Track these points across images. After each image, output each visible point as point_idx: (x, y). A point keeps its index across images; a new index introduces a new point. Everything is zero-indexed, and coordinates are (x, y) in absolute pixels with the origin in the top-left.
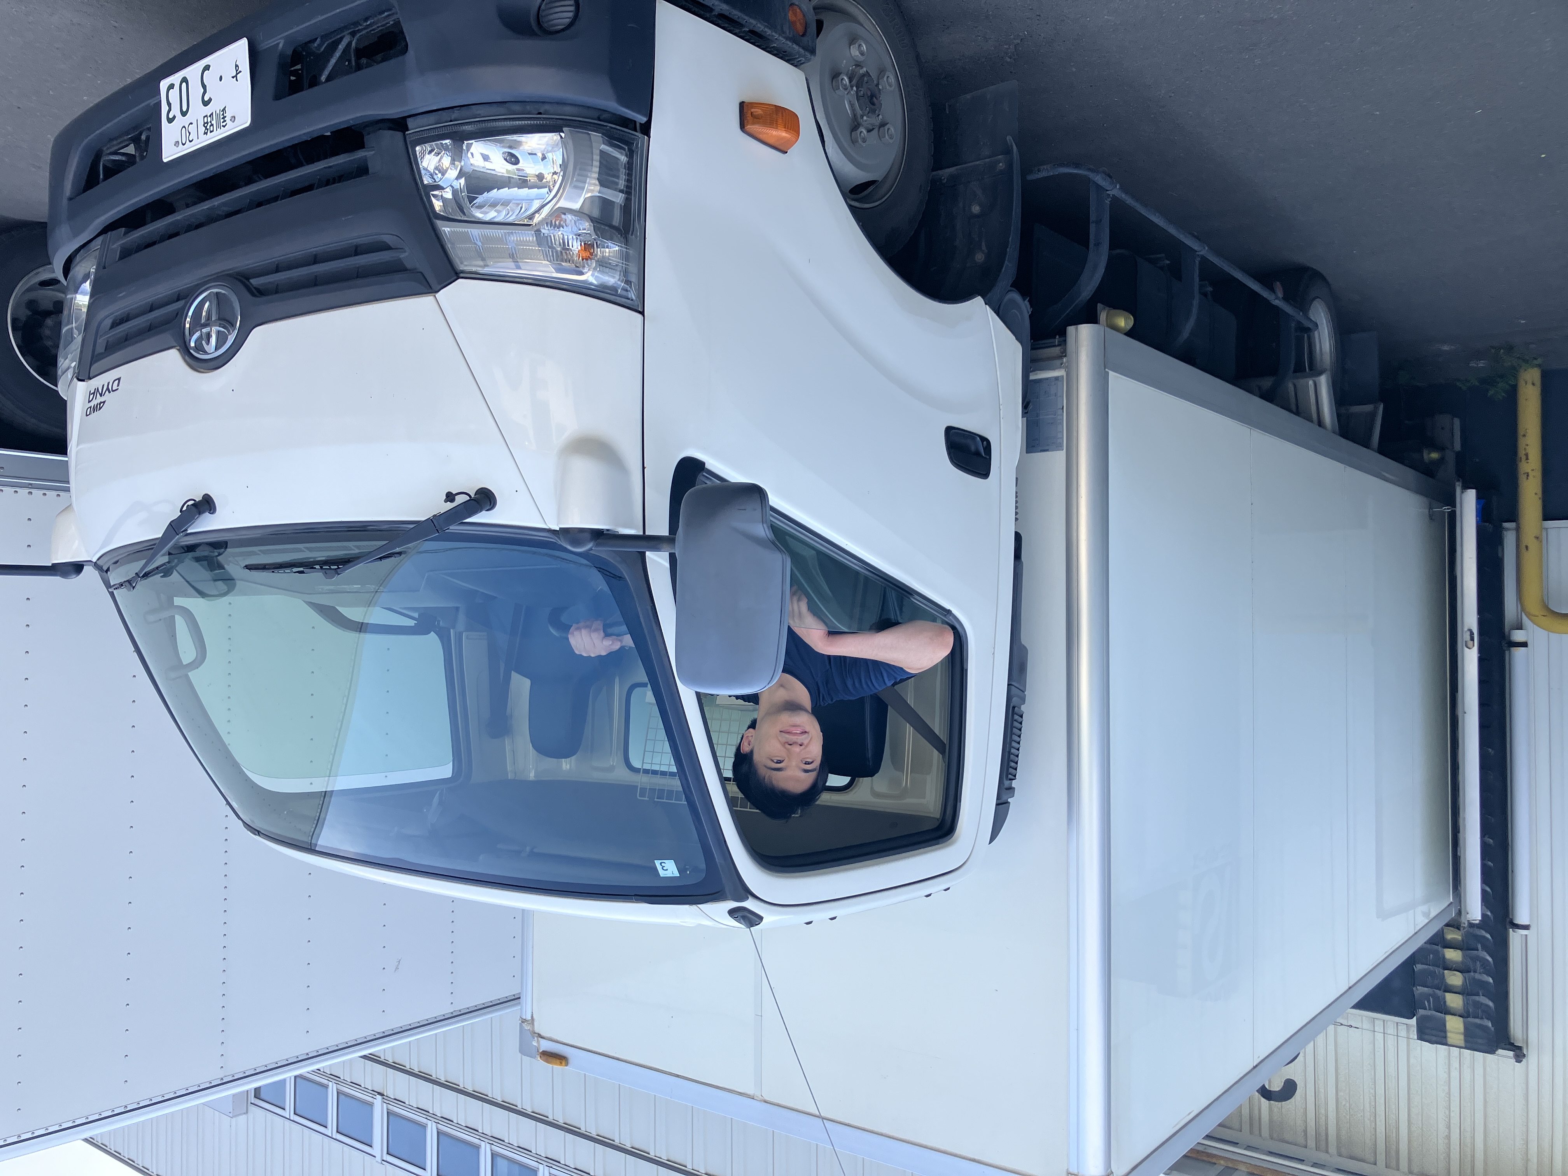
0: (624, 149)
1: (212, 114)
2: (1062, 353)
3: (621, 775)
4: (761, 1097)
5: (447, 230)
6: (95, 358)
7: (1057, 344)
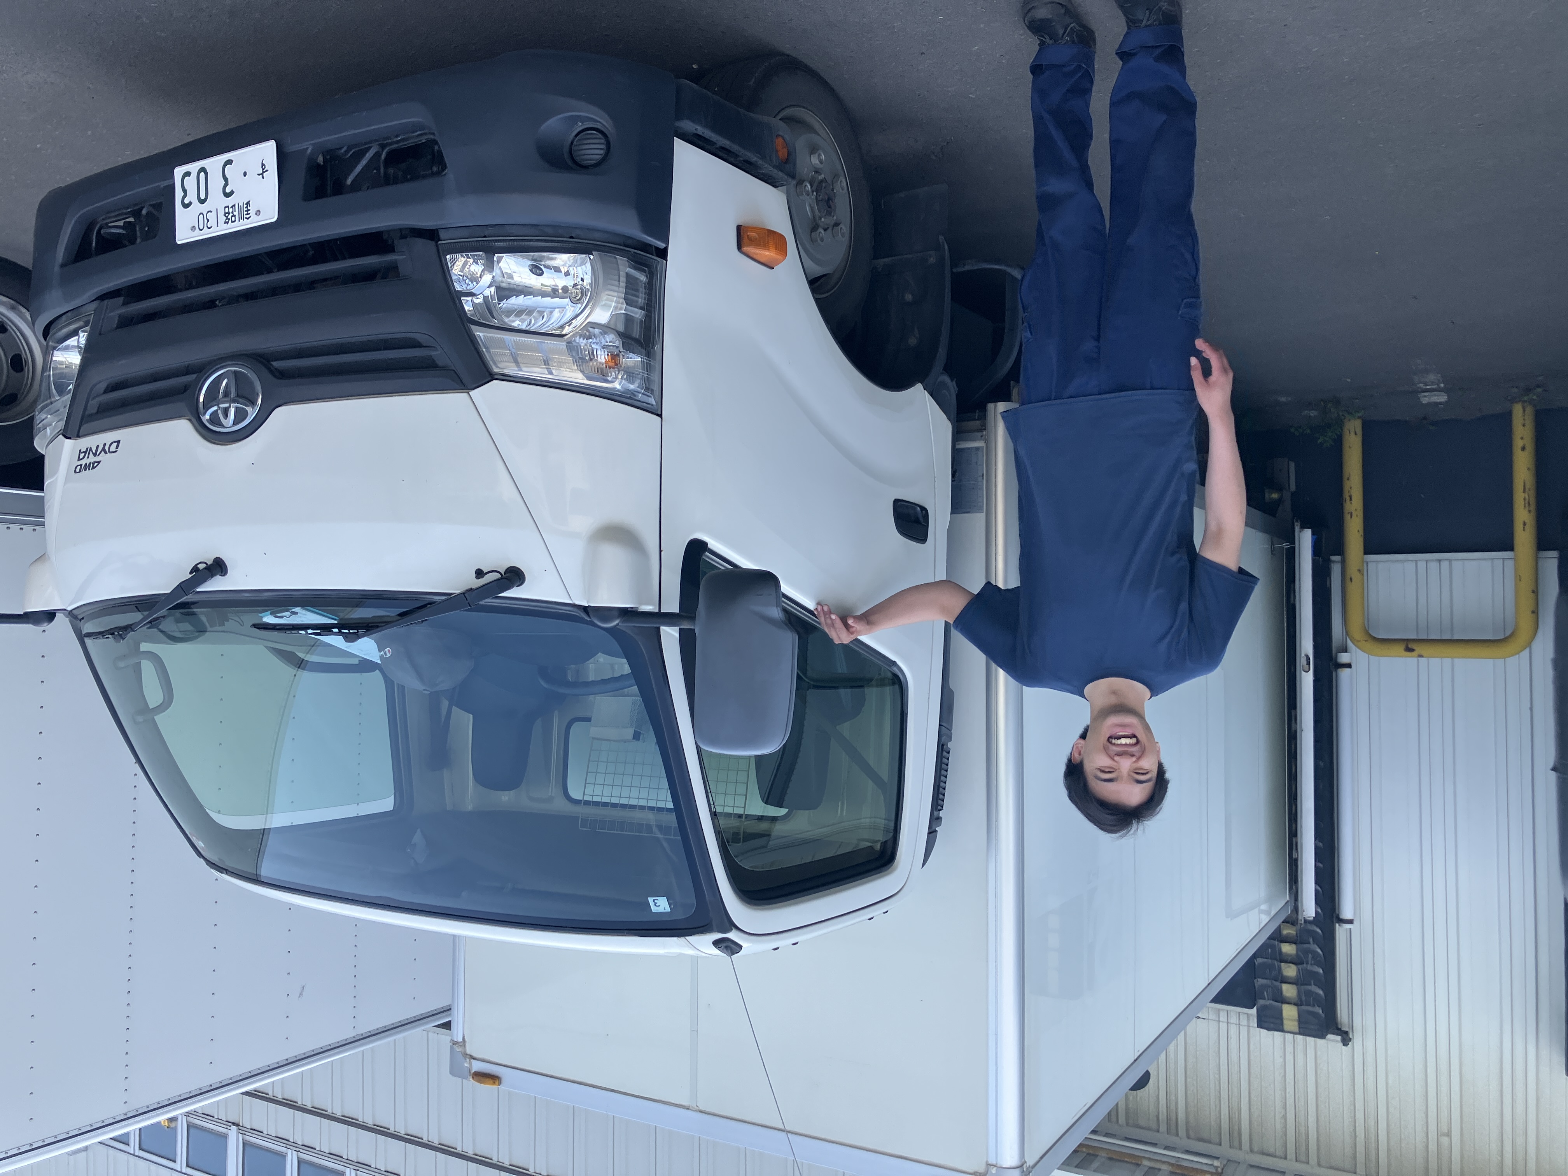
0: (644, 271)
1: (234, 205)
2: (982, 426)
3: (560, 805)
4: (696, 1107)
5: (481, 334)
6: (86, 418)
7: (977, 418)
